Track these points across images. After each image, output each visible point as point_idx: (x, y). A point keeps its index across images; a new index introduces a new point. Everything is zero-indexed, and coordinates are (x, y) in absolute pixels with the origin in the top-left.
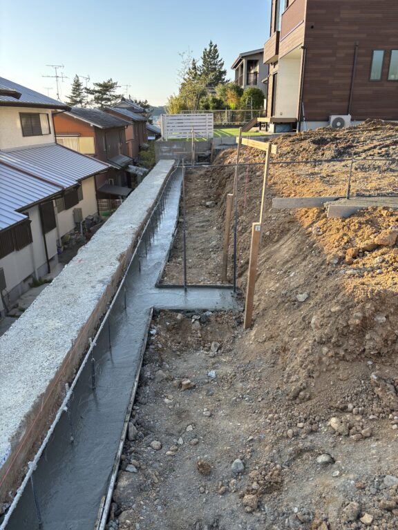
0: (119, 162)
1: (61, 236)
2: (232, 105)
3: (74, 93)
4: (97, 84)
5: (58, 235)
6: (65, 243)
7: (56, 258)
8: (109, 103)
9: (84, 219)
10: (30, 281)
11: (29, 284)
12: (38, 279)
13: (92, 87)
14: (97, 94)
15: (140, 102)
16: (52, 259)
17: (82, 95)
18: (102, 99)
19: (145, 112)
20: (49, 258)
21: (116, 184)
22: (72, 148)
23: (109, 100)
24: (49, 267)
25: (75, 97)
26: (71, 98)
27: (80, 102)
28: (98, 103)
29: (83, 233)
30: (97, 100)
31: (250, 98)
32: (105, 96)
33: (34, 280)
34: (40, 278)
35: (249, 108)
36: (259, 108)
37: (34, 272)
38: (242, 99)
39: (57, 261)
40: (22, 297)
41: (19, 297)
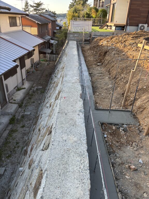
0: (46, 38)
1: (26, 69)
2: (94, 16)
3: (25, 7)
4: (35, 3)
5: (25, 69)
6: (28, 73)
7: (26, 79)
8: (40, 12)
9: (35, 62)
10: (16, 88)
11: (16, 90)
12: (19, 87)
13: (33, 4)
14: (35, 8)
15: (52, 12)
16: (24, 79)
17: (29, 8)
18: (37, 10)
19: (55, 16)
20: (23, 79)
21: (45, 48)
22: (28, 32)
23: (40, 10)
24: (23, 82)
25: (26, 8)
26: (24, 9)
27: (28, 11)
28: (35, 11)
29: (34, 68)
30: (35, 10)
31: (101, 14)
32: (38, 9)
33: (18, 88)
34: (20, 87)
35: (101, 17)
36: (105, 18)
37: (18, 85)
38: (98, 13)
39: (26, 80)
40: (14, 95)
41: (13, 95)
